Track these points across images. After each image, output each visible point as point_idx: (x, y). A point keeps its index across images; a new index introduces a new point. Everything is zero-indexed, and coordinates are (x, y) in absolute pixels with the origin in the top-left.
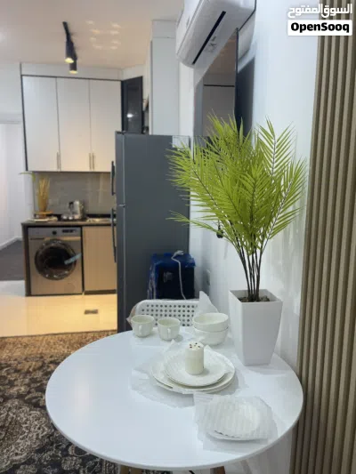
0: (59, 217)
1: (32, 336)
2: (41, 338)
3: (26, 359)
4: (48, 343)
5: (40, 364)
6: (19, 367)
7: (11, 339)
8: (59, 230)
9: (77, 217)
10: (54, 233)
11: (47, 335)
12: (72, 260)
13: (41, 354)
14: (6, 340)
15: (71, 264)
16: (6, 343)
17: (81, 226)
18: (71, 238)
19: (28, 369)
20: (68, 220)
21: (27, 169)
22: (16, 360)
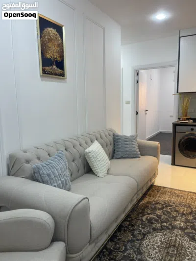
1: (181, 191)
2: (186, 193)
3: (180, 204)
4: (192, 198)
5: (190, 211)
6: (177, 208)
7: (169, 190)
8: (195, 128)
10: (192, 129)
11: (190, 192)
13: (189, 204)
14: (166, 189)
16: (166, 191)
19: (183, 212)
21: (178, 92)
22: (173, 203)
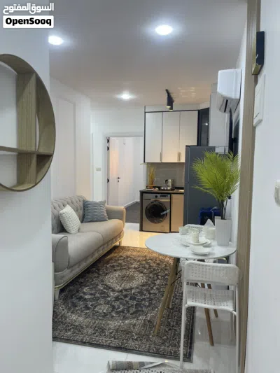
0: (159, 188)
8: (159, 195)
9: (169, 188)
10: (156, 197)
12: (165, 213)
15: (164, 215)
17: (170, 194)
18: (165, 200)
20: (164, 190)
